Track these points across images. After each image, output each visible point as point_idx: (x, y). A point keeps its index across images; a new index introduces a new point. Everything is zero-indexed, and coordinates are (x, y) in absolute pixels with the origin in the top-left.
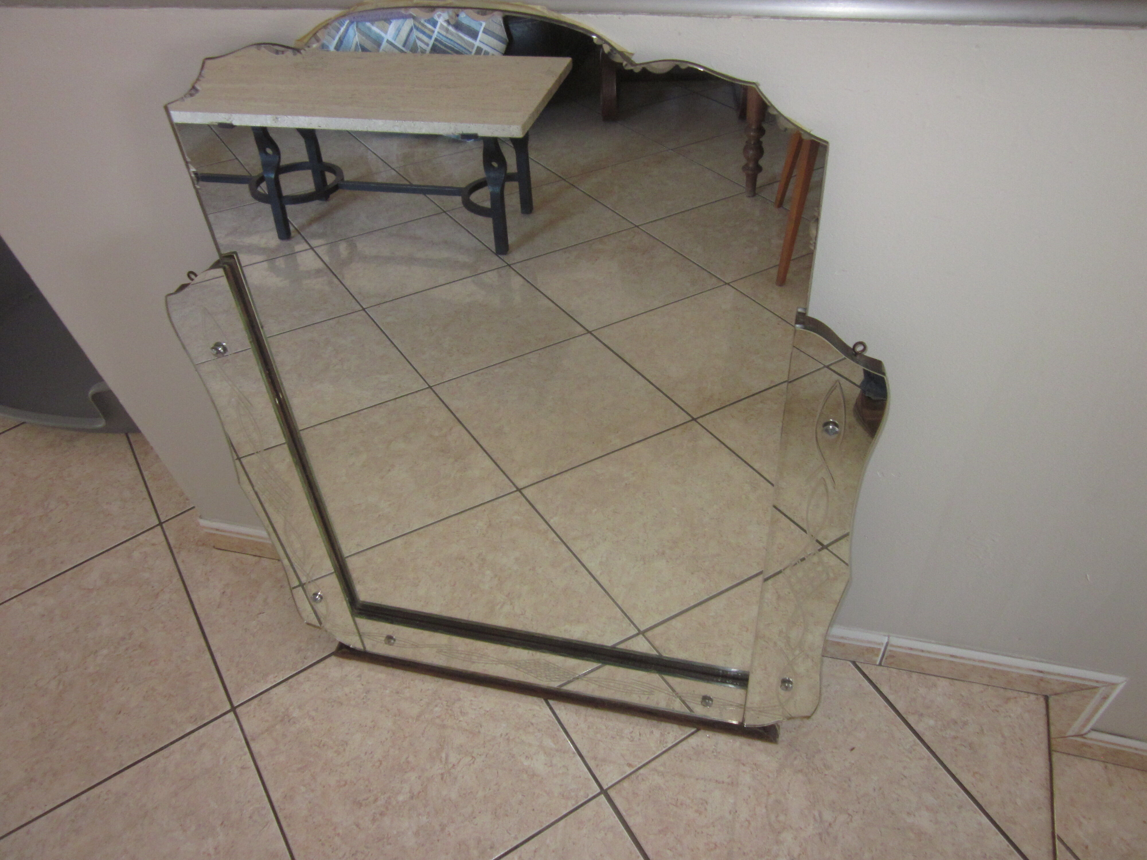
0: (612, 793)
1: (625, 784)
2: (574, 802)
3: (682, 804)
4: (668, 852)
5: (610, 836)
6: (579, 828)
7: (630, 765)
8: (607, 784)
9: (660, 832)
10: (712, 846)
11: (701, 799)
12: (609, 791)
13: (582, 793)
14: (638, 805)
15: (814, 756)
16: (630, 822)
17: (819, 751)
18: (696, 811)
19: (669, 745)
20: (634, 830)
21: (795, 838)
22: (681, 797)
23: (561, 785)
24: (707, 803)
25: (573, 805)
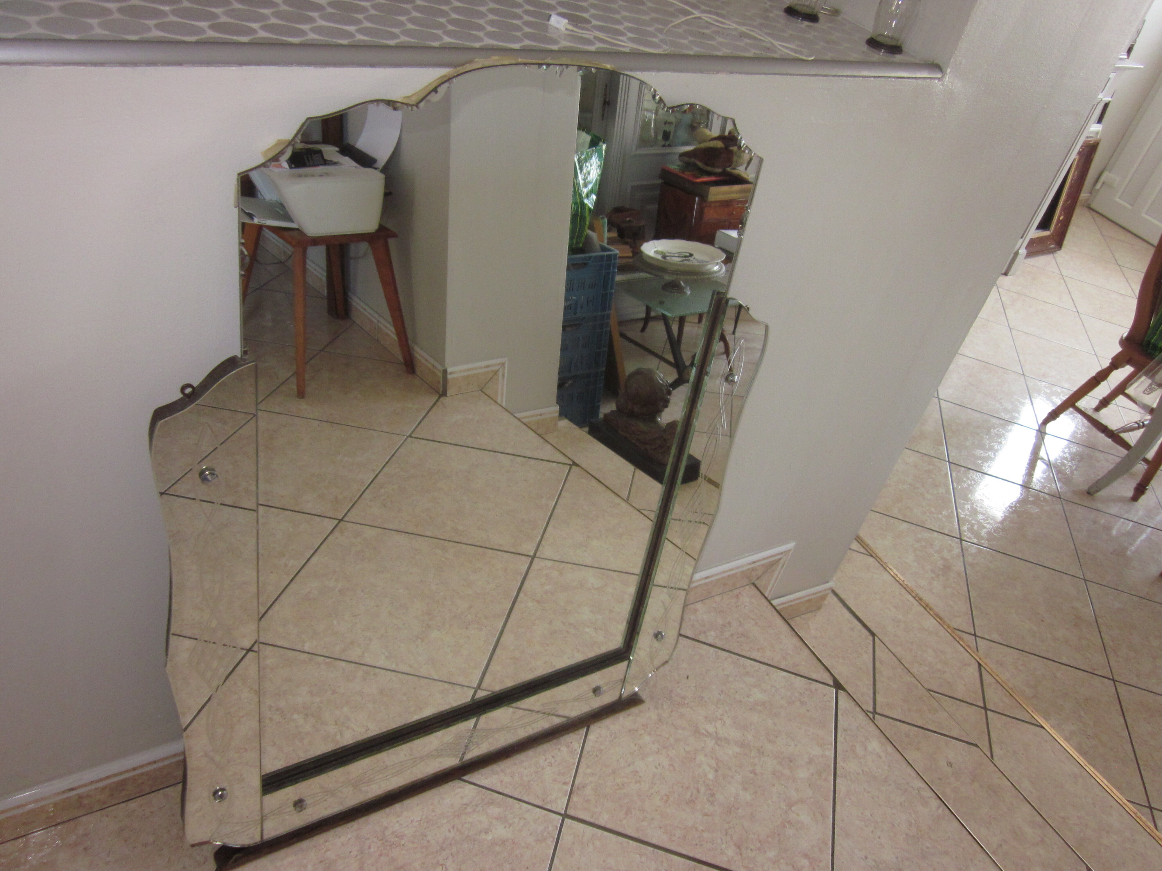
0: (571, 812)
1: (575, 798)
2: (551, 840)
3: (623, 785)
4: (643, 823)
5: (598, 843)
6: (572, 855)
7: (565, 783)
8: (563, 809)
9: (626, 814)
10: (665, 798)
11: (632, 772)
12: (568, 813)
13: (550, 828)
14: (596, 807)
15: (671, 696)
16: (601, 822)
17: (671, 691)
18: (636, 782)
19: (579, 751)
20: (609, 826)
21: (706, 755)
22: (619, 781)
23: (531, 834)
24: (637, 772)
25: (553, 842)
